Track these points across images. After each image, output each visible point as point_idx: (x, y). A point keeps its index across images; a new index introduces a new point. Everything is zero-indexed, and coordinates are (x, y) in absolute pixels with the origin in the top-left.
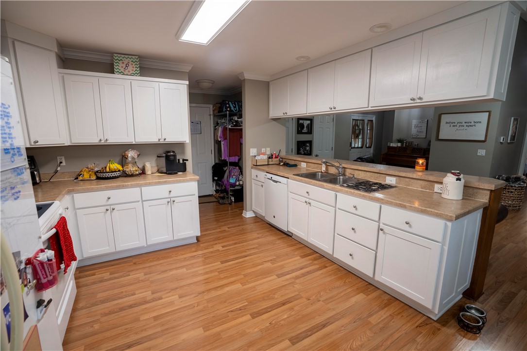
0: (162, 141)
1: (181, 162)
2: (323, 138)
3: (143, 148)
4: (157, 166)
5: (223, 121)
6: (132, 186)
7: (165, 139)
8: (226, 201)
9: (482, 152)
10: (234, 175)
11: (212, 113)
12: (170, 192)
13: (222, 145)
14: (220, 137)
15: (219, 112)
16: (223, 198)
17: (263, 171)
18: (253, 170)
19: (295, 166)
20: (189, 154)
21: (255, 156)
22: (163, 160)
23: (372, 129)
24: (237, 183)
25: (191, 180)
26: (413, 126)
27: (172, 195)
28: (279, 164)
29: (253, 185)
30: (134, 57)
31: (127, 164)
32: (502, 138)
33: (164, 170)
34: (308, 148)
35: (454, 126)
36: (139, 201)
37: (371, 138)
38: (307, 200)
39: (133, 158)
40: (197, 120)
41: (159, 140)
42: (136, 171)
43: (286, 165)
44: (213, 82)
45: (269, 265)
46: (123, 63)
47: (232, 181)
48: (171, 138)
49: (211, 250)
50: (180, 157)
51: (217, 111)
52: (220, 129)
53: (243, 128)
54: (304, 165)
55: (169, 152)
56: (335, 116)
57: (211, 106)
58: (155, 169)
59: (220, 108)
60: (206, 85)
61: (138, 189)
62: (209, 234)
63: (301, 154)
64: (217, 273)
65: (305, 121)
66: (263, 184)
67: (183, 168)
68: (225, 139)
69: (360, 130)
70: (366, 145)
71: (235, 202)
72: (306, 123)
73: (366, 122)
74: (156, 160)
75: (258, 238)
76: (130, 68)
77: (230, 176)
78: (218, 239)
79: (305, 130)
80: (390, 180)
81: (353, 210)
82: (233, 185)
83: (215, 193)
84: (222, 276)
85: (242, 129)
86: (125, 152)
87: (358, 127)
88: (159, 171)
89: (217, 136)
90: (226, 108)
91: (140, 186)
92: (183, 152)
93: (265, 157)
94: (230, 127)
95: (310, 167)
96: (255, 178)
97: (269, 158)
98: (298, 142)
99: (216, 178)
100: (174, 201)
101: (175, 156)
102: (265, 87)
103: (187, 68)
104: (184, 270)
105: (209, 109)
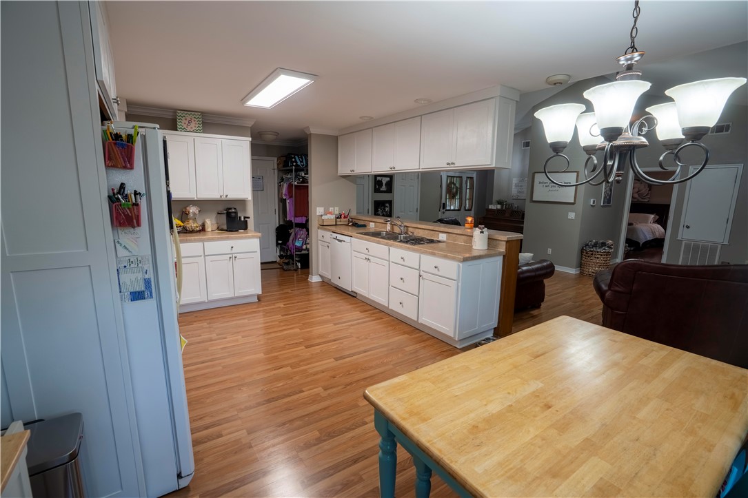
0: (224, 198)
1: (242, 219)
2: (404, 198)
3: (204, 205)
4: (217, 223)
5: (289, 176)
6: (195, 241)
7: (227, 196)
8: (290, 267)
9: (572, 215)
10: (300, 238)
11: (276, 167)
12: (232, 247)
13: (287, 204)
14: (285, 195)
15: (284, 166)
16: (288, 264)
17: (329, 230)
18: (319, 230)
19: (364, 226)
20: (250, 211)
21: (322, 216)
22: (224, 217)
23: (472, 188)
24: (304, 247)
25: (253, 237)
26: (514, 185)
27: (234, 250)
28: (347, 225)
29: (320, 247)
30: (196, 113)
31: (188, 219)
32: (592, 200)
33: (225, 227)
34: (387, 209)
35: (546, 186)
36: (201, 256)
37: (471, 199)
38: (367, 257)
39: (194, 214)
40: (258, 174)
41: (221, 196)
42: (197, 227)
43: (355, 225)
44: (277, 134)
45: (329, 317)
46: (186, 119)
47: (298, 244)
48: (233, 194)
49: (273, 307)
50: (241, 215)
51: (281, 165)
52: (285, 186)
53: (309, 184)
54: (372, 225)
55: (231, 209)
56: (420, 174)
57: (276, 159)
58: (215, 227)
59: (285, 161)
60: (270, 137)
61: (200, 244)
62: (270, 296)
63: (378, 215)
64: (277, 323)
65: (384, 178)
66: (329, 245)
67: (244, 226)
68: (291, 197)
69: (457, 188)
70: (465, 207)
71: (301, 268)
72: (385, 180)
73: (464, 179)
74: (216, 217)
75: (322, 298)
76: (193, 124)
77: (295, 238)
78: (280, 299)
79: (384, 188)
80: (442, 237)
81: (401, 262)
82: (300, 249)
83: (279, 259)
84: (282, 324)
85: (307, 186)
86: (185, 208)
87: (455, 185)
88: (218, 229)
89: (282, 193)
90: (292, 162)
91: (203, 241)
92: (244, 210)
93: (333, 217)
94: (296, 183)
95: (377, 227)
96: (321, 239)
97: (337, 218)
98: (375, 201)
99: (280, 242)
100: (235, 257)
101: (236, 213)
102: (332, 142)
103: (250, 124)
104: (246, 321)
105: (273, 162)
